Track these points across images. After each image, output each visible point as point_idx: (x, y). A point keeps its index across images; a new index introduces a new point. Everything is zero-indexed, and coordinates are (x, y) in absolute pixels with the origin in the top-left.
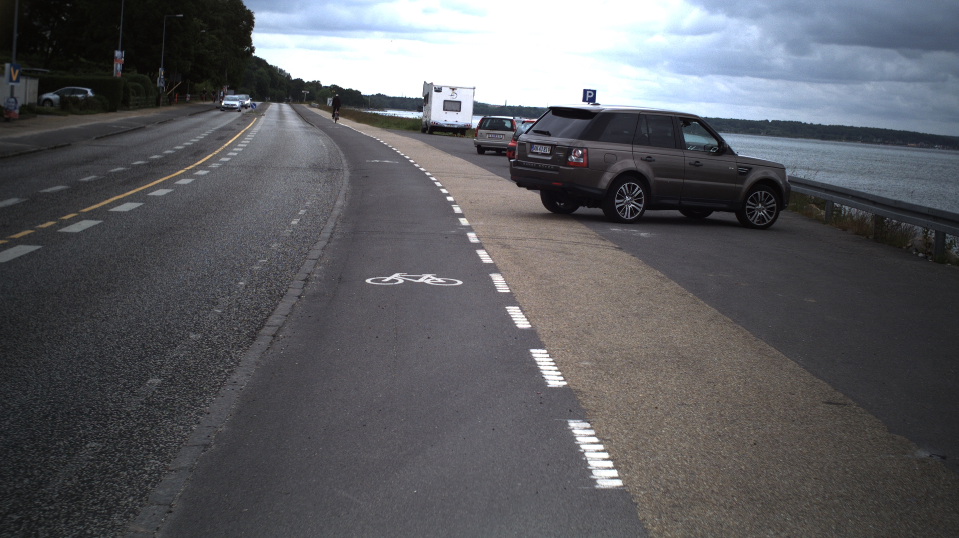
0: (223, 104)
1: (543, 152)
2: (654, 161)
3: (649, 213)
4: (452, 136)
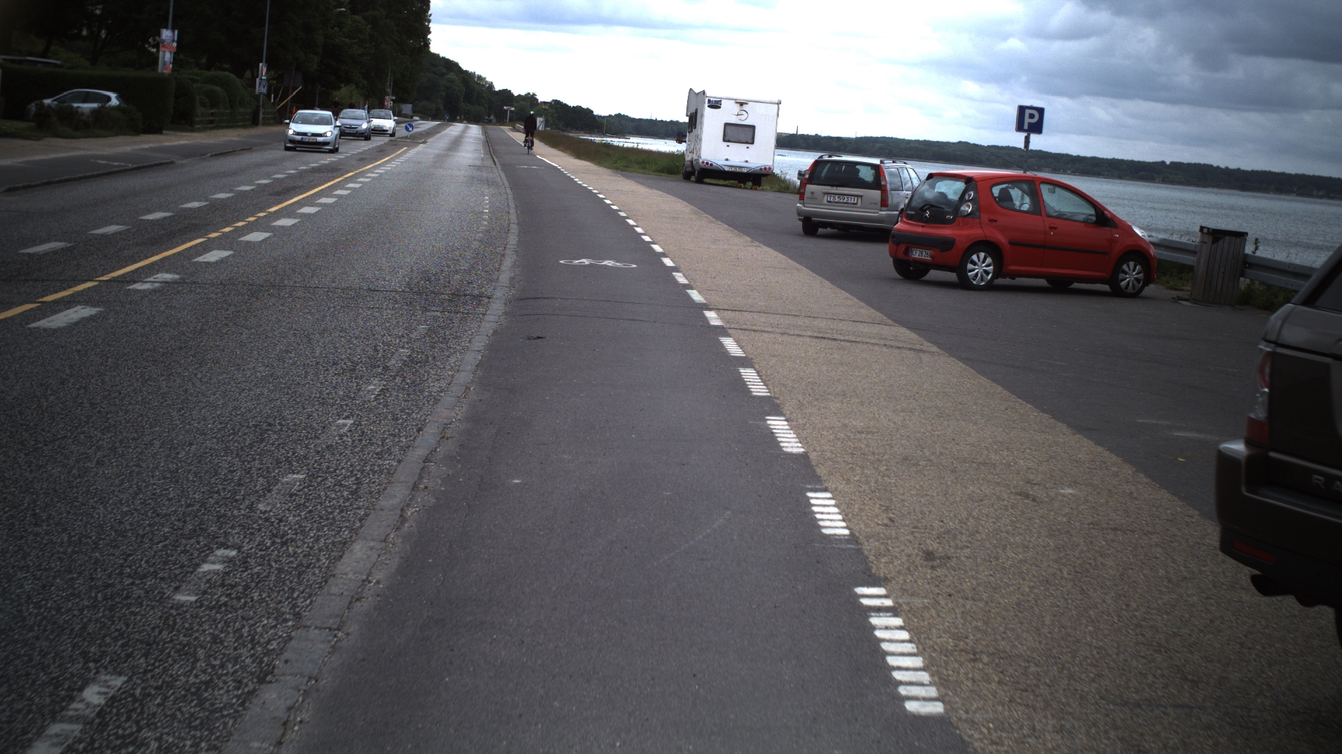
0: (291, 132)
4: (736, 187)
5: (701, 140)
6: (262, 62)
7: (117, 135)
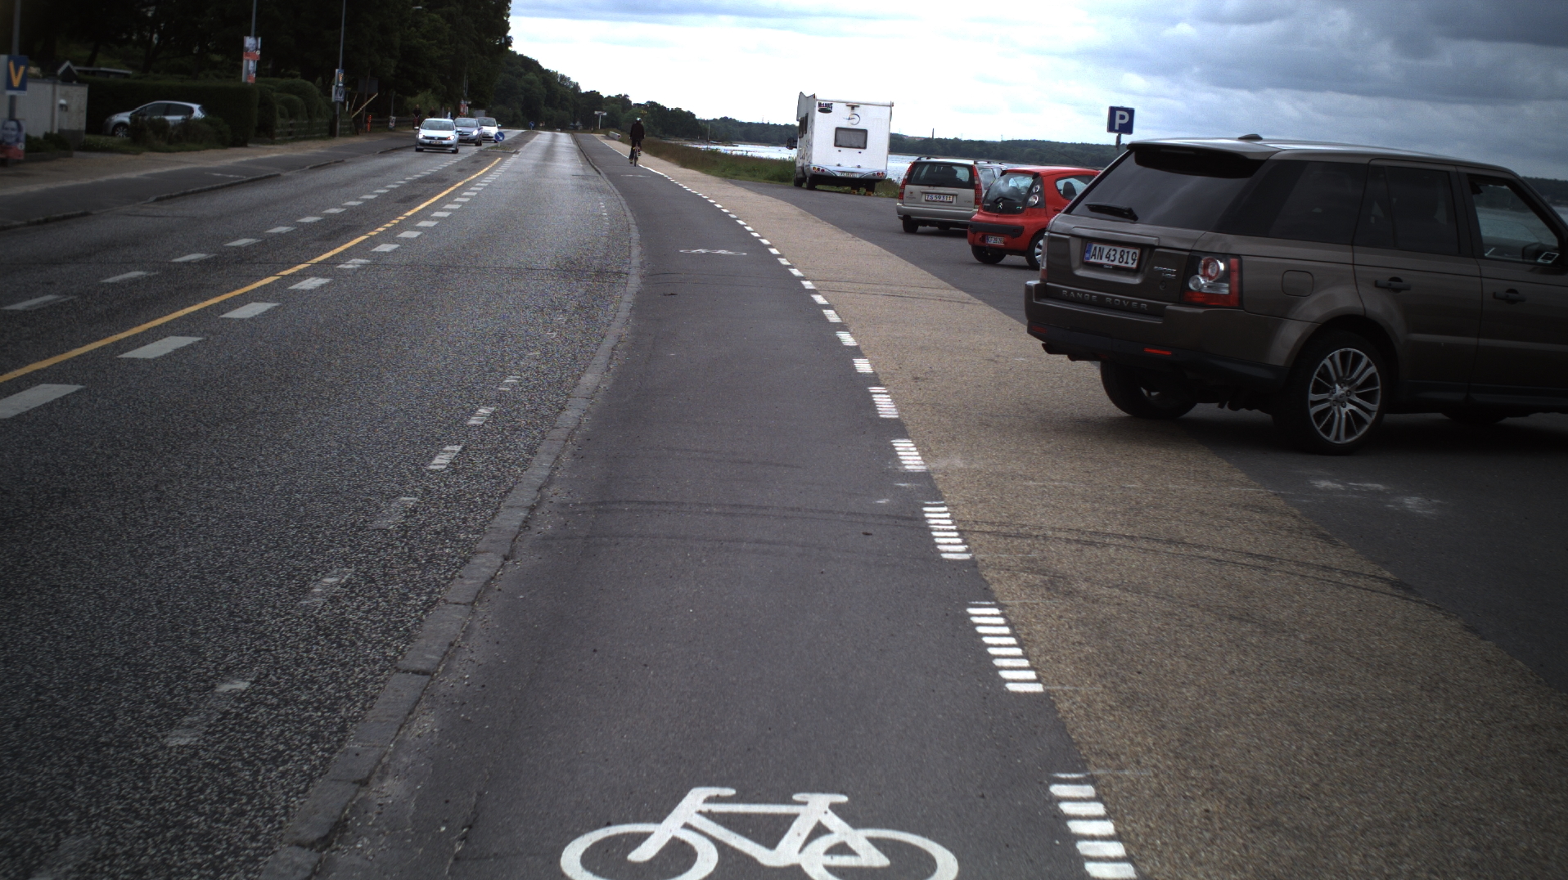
0: (421, 137)
1: (1116, 263)
2: (1408, 288)
4: (850, 193)
5: (811, 145)
6: (338, 68)
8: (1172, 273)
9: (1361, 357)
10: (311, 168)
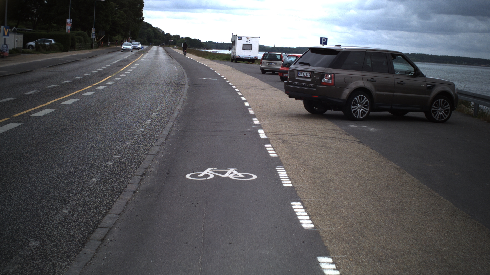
0: (122, 47)
1: (305, 76)
2: (375, 81)
3: (372, 113)
4: (247, 63)
5: (236, 49)
6: (93, 28)
7: (57, 52)
8: (318, 78)
9: (365, 97)
10: (88, 58)
